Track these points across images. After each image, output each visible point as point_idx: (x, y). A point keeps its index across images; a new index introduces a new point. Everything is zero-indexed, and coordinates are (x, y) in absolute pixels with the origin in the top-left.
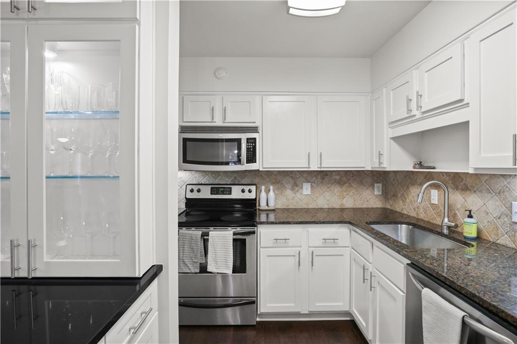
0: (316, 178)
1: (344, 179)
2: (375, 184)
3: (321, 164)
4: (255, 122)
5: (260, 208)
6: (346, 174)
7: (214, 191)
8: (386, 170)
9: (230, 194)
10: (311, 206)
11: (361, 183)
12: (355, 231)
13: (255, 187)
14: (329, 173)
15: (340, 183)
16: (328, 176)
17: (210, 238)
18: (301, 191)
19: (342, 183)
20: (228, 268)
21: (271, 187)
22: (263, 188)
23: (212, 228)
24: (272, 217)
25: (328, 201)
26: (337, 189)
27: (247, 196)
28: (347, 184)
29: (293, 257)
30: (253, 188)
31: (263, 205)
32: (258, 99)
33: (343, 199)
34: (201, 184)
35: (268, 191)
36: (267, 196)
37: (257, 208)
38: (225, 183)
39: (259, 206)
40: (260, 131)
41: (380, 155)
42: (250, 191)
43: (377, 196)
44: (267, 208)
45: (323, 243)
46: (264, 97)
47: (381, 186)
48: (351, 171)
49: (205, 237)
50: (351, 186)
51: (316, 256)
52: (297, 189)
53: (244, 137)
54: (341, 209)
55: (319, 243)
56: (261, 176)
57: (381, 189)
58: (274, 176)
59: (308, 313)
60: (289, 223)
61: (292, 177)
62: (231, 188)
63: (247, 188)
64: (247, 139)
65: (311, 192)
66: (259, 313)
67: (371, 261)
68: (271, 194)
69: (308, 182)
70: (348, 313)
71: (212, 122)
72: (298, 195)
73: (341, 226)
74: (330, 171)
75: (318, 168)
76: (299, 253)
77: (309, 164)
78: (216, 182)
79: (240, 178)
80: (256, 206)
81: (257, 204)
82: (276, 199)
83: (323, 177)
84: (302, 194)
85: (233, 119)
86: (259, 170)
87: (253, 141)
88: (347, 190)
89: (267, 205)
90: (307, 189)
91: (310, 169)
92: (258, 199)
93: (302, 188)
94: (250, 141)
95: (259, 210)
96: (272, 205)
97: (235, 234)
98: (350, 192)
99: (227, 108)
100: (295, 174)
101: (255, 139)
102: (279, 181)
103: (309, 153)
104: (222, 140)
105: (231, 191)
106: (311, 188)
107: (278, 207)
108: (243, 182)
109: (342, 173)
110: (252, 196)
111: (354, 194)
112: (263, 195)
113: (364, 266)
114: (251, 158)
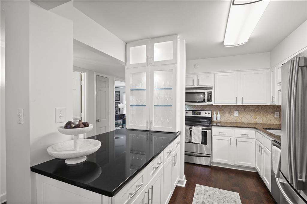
0: (241, 108)
1: (257, 109)
2: (275, 112)
3: (242, 102)
4: (211, 85)
5: (213, 121)
6: (258, 107)
7: (193, 113)
8: (276, 105)
9: (200, 114)
10: (238, 122)
11: (267, 111)
12: (258, 132)
13: (211, 112)
14: (248, 107)
15: (254, 111)
16: (248, 108)
17: (193, 130)
18: (233, 114)
19: (255, 111)
20: (200, 141)
21: (219, 112)
22: (215, 112)
23: (193, 126)
24: (219, 124)
25: (248, 119)
26: (252, 114)
27: (207, 115)
28: (258, 112)
29: (228, 141)
30: (210, 112)
31: (215, 119)
32: (212, 75)
33: (256, 119)
34: (188, 110)
35: (217, 114)
36: (217, 116)
37: (212, 121)
38: (198, 110)
39: (213, 120)
40: (214, 89)
41: (273, 98)
42: (209, 114)
43: (276, 118)
44: (216, 121)
45: (242, 136)
46: (215, 74)
47: (279, 114)
48: (260, 106)
49: (191, 129)
50: (260, 113)
51: (239, 141)
52: (231, 113)
53: (206, 91)
54: (255, 123)
55: (240, 136)
56: (214, 107)
57: (279, 115)
58: (220, 108)
59: (234, 165)
60: (226, 126)
61: (229, 108)
62: (200, 112)
63: (207, 112)
64: (208, 92)
65: (239, 115)
66: (212, 162)
67: (262, 143)
68: (219, 115)
69: (237, 110)
70: (254, 169)
71: (193, 86)
72: (232, 116)
73: (251, 130)
74: (249, 106)
75: (241, 104)
76: (230, 140)
77: (236, 102)
78: (194, 110)
79: (204, 108)
80: (211, 120)
81: (212, 120)
82: (221, 117)
83: (244, 108)
84: (234, 116)
85: (202, 84)
86: (213, 105)
87: (210, 93)
88: (258, 115)
89: (217, 120)
90: (236, 114)
91: (237, 105)
92: (212, 117)
93: (234, 113)
94: (209, 93)
95: (213, 122)
96: (219, 120)
97: (202, 129)
98: (260, 116)
99: (199, 80)
100: (231, 107)
101: (211, 92)
102: (223, 110)
103: (236, 98)
104: (196, 93)
105: (200, 113)
106: (239, 113)
107: (222, 121)
108: (206, 110)
109: (255, 107)
110: (210, 116)
111: (262, 117)
112: (215, 115)
113: (259, 145)
114: (210, 100)
